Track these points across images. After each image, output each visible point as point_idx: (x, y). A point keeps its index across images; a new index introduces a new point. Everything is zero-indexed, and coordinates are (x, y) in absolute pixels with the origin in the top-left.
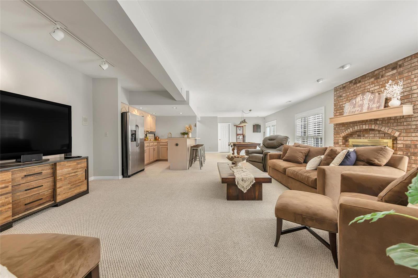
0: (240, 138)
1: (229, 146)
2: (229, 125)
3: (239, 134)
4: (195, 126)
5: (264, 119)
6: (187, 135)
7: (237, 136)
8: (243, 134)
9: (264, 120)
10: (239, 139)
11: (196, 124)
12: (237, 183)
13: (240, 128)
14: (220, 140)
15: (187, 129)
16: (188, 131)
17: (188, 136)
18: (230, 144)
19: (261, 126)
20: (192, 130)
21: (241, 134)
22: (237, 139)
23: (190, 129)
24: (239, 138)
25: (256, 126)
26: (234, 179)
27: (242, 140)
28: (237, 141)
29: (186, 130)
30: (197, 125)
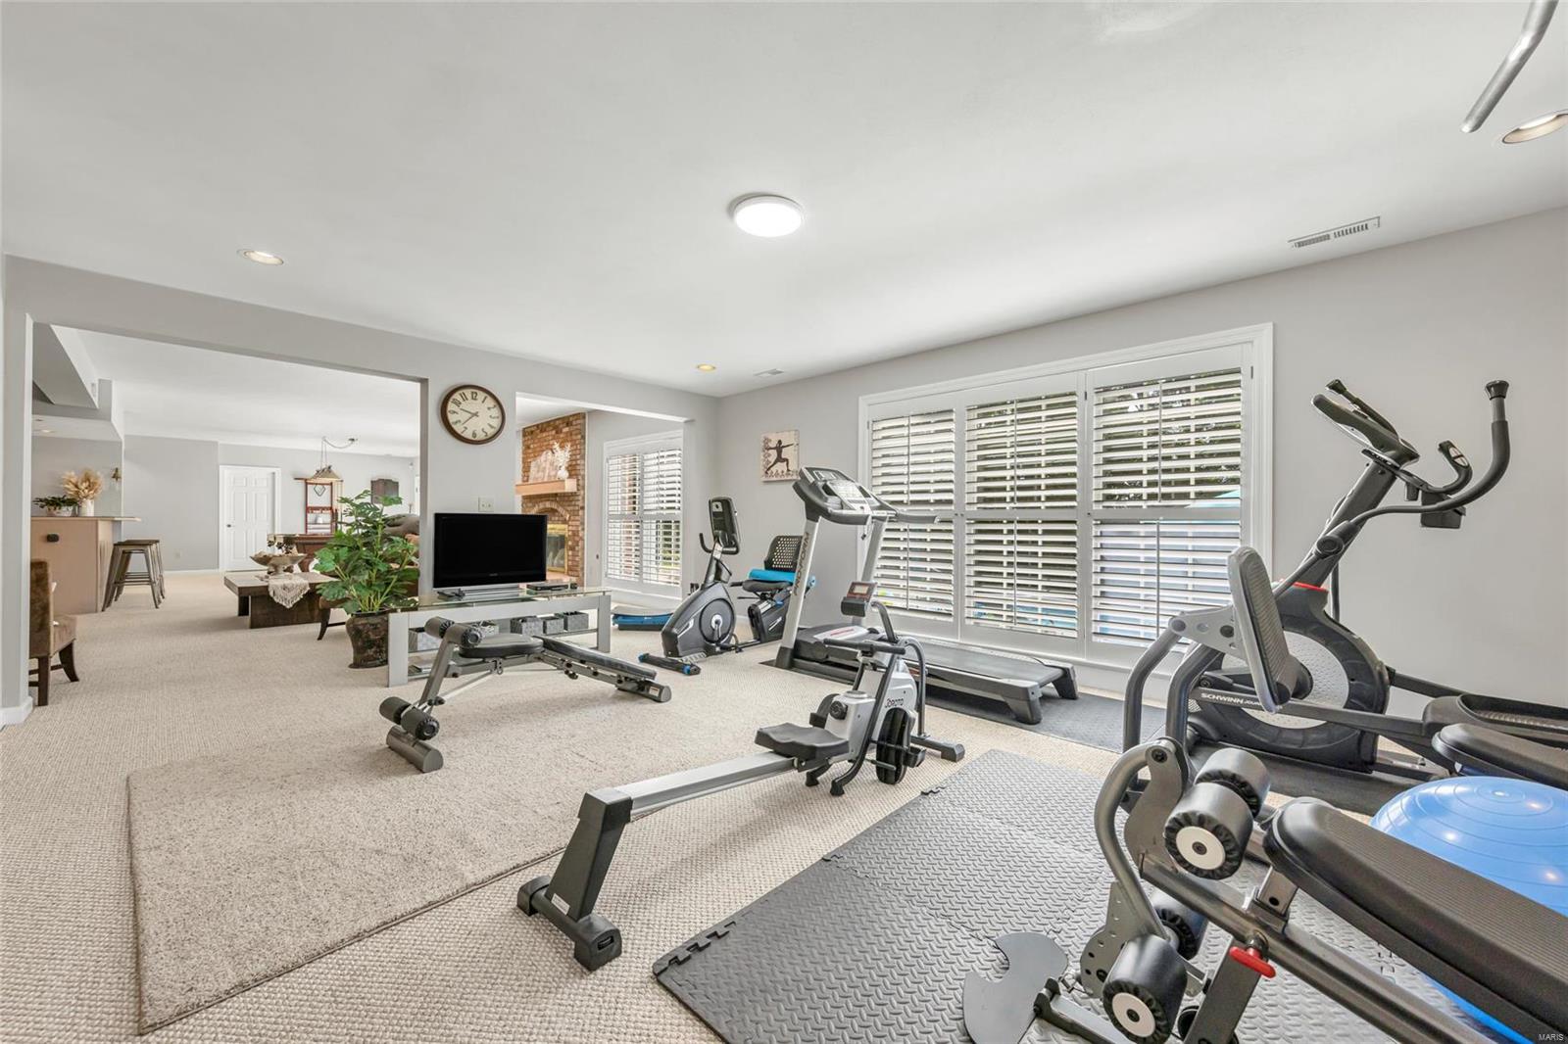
0: (320, 520)
1: (269, 546)
2: (274, 473)
3: (317, 509)
4: (116, 476)
5: (412, 464)
6: (71, 509)
7: (309, 515)
8: (331, 508)
9: (411, 467)
10: (316, 523)
11: (117, 470)
12: (271, 594)
13: (319, 487)
14: (229, 526)
15: (71, 486)
16: (77, 493)
17: (74, 510)
18: (272, 540)
19: (400, 484)
20: (100, 491)
21: (323, 509)
22: (306, 524)
23: (90, 488)
24: (316, 520)
25: (381, 485)
26: (267, 587)
27: (329, 526)
28: (308, 531)
29: (68, 489)
30: (123, 473)
